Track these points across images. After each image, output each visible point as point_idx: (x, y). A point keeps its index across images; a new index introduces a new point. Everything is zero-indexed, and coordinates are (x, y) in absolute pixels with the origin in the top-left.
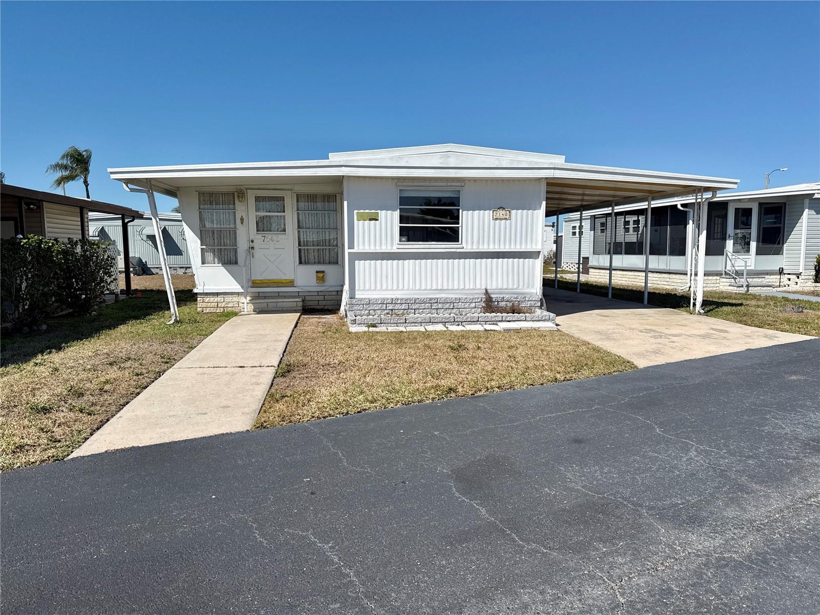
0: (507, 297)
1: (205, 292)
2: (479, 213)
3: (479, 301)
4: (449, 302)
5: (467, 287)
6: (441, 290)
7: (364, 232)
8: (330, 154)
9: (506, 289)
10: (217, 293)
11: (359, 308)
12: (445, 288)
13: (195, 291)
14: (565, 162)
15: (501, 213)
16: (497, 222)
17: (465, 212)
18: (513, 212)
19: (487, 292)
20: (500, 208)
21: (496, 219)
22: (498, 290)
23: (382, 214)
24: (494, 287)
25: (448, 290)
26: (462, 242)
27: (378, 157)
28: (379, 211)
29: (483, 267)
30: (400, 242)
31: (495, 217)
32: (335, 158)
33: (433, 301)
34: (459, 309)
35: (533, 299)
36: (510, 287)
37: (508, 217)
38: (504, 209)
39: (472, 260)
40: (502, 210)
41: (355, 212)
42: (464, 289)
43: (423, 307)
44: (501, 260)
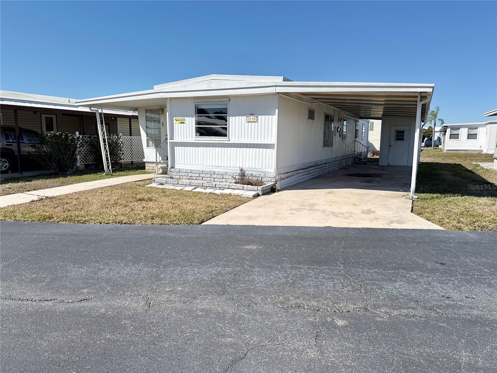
0: (254, 173)
1: (148, 161)
2: (239, 118)
3: (237, 175)
4: (220, 174)
5: (232, 166)
6: (217, 166)
7: (178, 130)
8: (154, 86)
9: (254, 168)
10: (153, 162)
11: (175, 174)
12: (220, 165)
13: (144, 160)
14: (283, 81)
15: (252, 118)
16: (250, 124)
17: (231, 118)
18: (260, 117)
19: (242, 170)
20: (251, 114)
21: (249, 122)
22: (250, 168)
23: (187, 119)
24: (247, 167)
25: (221, 166)
26: (229, 137)
27: (176, 86)
28: (185, 118)
29: (241, 153)
30: (196, 136)
31: (248, 121)
32: (157, 88)
33: (212, 173)
34: (226, 179)
35: (270, 176)
36: (257, 167)
37: (256, 121)
38: (253, 115)
39: (235, 148)
40: (252, 116)
41: (174, 118)
42: (229, 167)
43: (206, 176)
44: (252, 149)
